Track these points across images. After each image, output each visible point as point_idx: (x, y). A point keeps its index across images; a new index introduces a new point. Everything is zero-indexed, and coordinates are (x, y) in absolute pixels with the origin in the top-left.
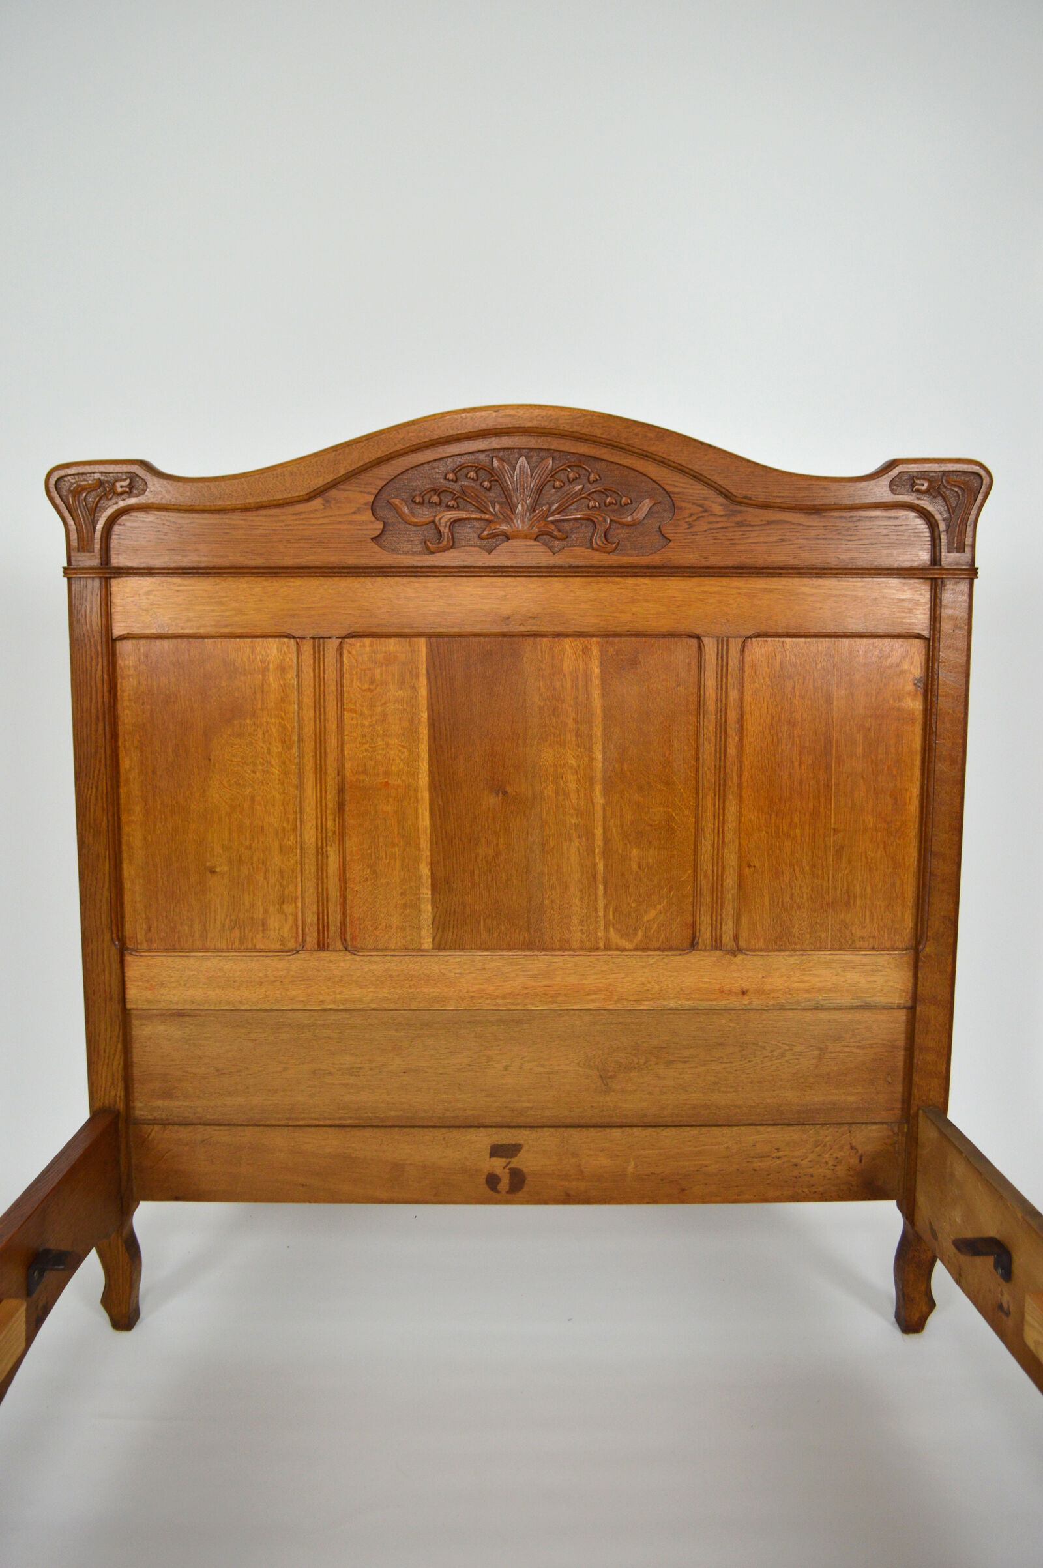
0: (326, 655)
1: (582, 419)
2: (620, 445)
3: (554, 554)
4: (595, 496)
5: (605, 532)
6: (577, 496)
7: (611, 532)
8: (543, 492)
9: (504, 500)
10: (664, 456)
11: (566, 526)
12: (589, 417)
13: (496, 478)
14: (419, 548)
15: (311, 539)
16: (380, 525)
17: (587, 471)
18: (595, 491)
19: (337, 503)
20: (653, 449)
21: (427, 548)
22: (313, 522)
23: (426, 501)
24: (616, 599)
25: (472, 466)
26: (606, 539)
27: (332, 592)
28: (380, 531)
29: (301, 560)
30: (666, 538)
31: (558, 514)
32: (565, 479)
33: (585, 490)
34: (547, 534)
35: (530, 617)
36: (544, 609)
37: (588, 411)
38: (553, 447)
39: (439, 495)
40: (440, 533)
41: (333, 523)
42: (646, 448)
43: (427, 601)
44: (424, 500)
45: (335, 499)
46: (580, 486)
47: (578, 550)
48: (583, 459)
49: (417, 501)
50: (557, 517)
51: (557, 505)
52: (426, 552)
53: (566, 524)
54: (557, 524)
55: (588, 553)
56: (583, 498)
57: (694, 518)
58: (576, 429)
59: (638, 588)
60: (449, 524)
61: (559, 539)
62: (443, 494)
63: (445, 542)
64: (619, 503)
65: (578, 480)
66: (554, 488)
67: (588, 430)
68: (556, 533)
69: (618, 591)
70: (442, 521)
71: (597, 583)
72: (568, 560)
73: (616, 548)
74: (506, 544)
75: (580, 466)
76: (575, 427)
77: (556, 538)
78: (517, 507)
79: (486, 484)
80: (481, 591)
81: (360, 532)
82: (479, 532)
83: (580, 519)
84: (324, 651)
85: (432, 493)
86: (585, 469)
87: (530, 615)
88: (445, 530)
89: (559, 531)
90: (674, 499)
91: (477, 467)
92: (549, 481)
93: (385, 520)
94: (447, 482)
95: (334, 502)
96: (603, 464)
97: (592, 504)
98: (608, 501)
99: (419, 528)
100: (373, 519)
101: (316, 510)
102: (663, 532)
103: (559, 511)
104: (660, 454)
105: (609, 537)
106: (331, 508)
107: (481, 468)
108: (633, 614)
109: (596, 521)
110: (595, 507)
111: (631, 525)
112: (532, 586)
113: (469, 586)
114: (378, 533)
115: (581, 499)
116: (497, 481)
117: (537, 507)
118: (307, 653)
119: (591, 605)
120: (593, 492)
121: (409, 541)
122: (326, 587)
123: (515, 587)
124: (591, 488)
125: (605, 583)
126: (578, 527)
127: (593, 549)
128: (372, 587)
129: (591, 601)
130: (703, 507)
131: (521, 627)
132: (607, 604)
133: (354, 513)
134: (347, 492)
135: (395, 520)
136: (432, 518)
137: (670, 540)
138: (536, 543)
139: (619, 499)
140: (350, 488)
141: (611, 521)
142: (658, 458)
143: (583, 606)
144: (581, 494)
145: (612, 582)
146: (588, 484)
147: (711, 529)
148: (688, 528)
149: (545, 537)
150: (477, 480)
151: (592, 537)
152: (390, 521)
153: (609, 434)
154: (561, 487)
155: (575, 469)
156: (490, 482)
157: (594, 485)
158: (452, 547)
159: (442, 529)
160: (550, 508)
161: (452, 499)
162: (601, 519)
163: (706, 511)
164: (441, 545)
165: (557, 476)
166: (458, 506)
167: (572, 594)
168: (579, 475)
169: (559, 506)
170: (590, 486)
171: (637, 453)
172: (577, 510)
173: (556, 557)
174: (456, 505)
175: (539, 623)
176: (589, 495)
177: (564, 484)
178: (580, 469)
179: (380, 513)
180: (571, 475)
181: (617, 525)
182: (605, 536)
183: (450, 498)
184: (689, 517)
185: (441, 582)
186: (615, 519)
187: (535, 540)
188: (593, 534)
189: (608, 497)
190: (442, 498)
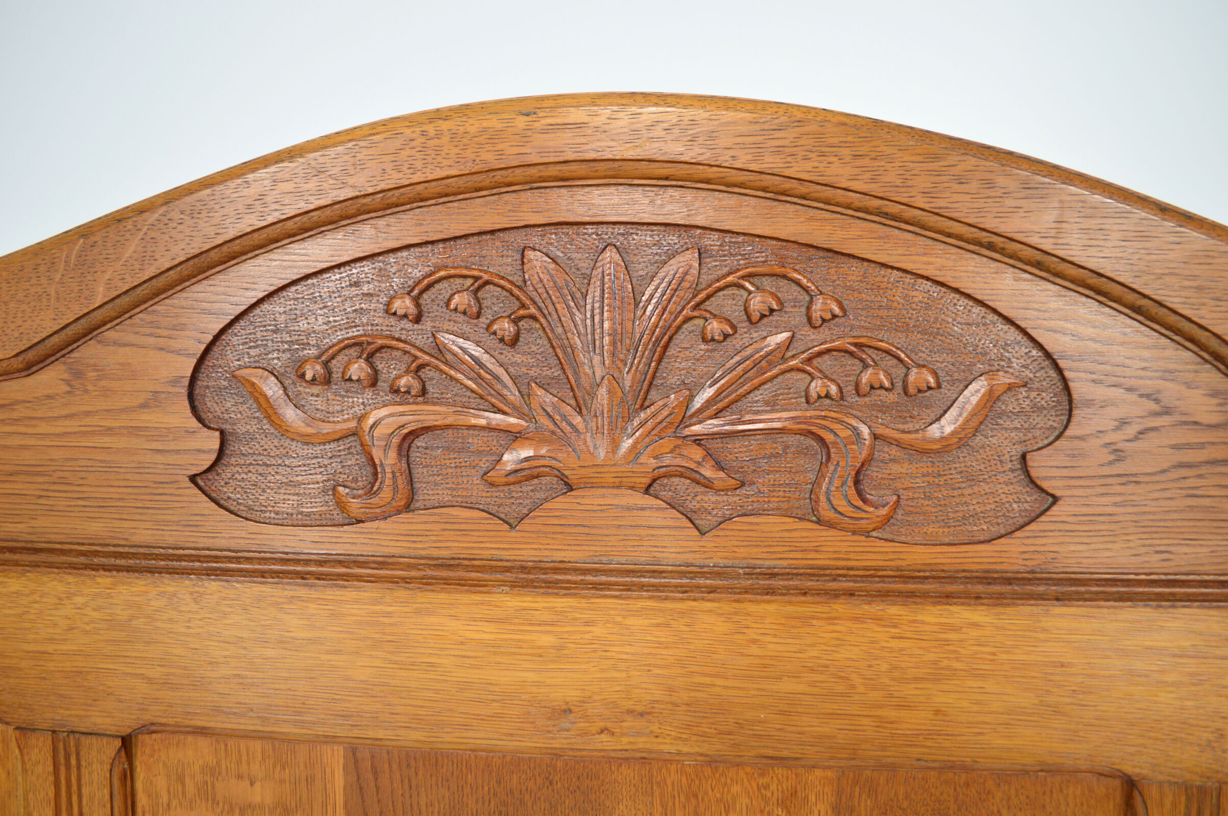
0: (85, 779)
1: (790, 134)
2: (910, 213)
3: (703, 534)
4: (825, 362)
5: (858, 473)
6: (772, 366)
7: (874, 472)
8: (671, 351)
9: (557, 373)
10: (1047, 245)
11: (738, 451)
12: (813, 127)
13: (533, 310)
14: (315, 506)
15: (38, 474)
16: (212, 441)
17: (806, 289)
18: (828, 351)
19: (100, 378)
20: (1010, 226)
21: (341, 505)
22: (44, 428)
23: (336, 376)
24: (885, 667)
25: (465, 277)
26: (860, 493)
27: (95, 614)
28: (213, 457)
29: (20, 527)
30: (1042, 490)
31: (715, 416)
32: (737, 315)
33: (798, 346)
34: (681, 476)
35: (630, 712)
36: (671, 690)
37: (808, 109)
38: (700, 220)
39: (369, 359)
40: (374, 465)
41: (93, 433)
42: (990, 223)
43: (338, 652)
44: (330, 373)
45: (95, 368)
46: (784, 336)
47: (773, 525)
48: (793, 253)
49: (309, 376)
50: (712, 425)
51: (708, 393)
52: (338, 517)
53: (736, 445)
54: (716, 444)
55: (806, 532)
56: (791, 370)
57: (1131, 431)
58: (770, 162)
59: (952, 636)
60: (396, 441)
61: (718, 491)
62: (385, 354)
63: (386, 494)
64: (899, 385)
65: (775, 317)
66: (704, 340)
67: (809, 166)
68: (708, 472)
69: (895, 644)
70: (377, 433)
71: (831, 619)
72: (742, 552)
73: (888, 519)
74: (561, 503)
75: (784, 277)
76: (768, 158)
77: (708, 485)
78: (593, 395)
79: (506, 327)
80: (487, 633)
81: (159, 458)
82: (484, 465)
83: (781, 431)
84: (79, 767)
85: (353, 352)
86: (798, 283)
87: (629, 705)
88: (388, 460)
89: (720, 467)
90: (1067, 374)
91: (476, 278)
92: (688, 319)
93: (226, 427)
94: (392, 320)
95: (92, 374)
96: (855, 270)
97: (816, 387)
98: (865, 378)
99: (318, 449)
100: (194, 423)
101: (49, 397)
102: (1034, 473)
103: (715, 408)
104: (1034, 240)
105: (865, 486)
106: (86, 391)
107: (487, 283)
108: (937, 712)
109: (829, 437)
110: (828, 396)
111: (937, 452)
112: (635, 622)
113: (455, 617)
114: (207, 461)
115: (783, 372)
116: (533, 318)
117: (653, 394)
118: (39, 769)
119: (813, 684)
120: (820, 354)
121: (290, 484)
122: (79, 600)
123: (587, 623)
124: (815, 339)
125: (856, 619)
126: (776, 456)
127: (819, 522)
128: (194, 607)
129: (812, 670)
130: (1157, 401)
131: (604, 737)
132: (857, 680)
133: (144, 406)
134: (122, 350)
135: (253, 427)
136: (353, 424)
137: (1055, 499)
138: (649, 501)
139: (901, 371)
140: (131, 338)
141: (875, 437)
142: (1027, 252)
143: (788, 686)
144: (784, 359)
145: (878, 619)
146: (807, 328)
147: (1181, 465)
148: (1110, 463)
149: (676, 480)
150: (478, 315)
151: (816, 483)
152: (241, 429)
153: (873, 180)
154: (726, 336)
155: (766, 282)
156: (515, 322)
157: (824, 333)
158: (407, 507)
159: (377, 454)
160: (691, 398)
161: (407, 372)
162: (845, 433)
163: (1167, 411)
164: (375, 500)
165: (711, 305)
166: (424, 392)
167: (754, 650)
168: (780, 302)
169: (719, 393)
170: (813, 335)
171: (959, 237)
172: (772, 405)
173: (708, 542)
174: (416, 386)
175: (655, 728)
176: (809, 360)
177: (734, 327)
178: (783, 283)
179: (211, 405)
180: (757, 303)
181: (894, 451)
182: (857, 482)
183: (403, 367)
184: (1117, 428)
185: (376, 602)
186: (887, 432)
187: (647, 491)
188: (820, 474)
189: (866, 366)
190: (380, 366)
